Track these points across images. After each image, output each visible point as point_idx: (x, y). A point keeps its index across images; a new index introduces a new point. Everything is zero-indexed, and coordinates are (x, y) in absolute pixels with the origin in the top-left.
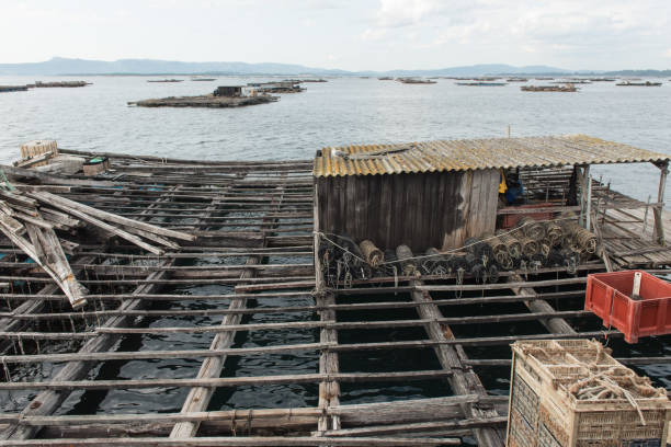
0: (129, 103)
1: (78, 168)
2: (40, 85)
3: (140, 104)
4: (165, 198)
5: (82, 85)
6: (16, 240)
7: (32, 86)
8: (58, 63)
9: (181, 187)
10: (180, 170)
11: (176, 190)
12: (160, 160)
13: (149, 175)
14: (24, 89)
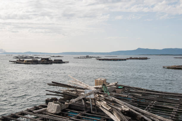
0: (164, 67)
1: (114, 90)
2: (131, 58)
3: (169, 68)
4: (151, 105)
5: (146, 59)
6: (107, 113)
7: (128, 59)
8: (139, 50)
9: (156, 101)
10: (153, 94)
11: (154, 103)
12: (142, 90)
13: (141, 95)
14: (125, 60)
